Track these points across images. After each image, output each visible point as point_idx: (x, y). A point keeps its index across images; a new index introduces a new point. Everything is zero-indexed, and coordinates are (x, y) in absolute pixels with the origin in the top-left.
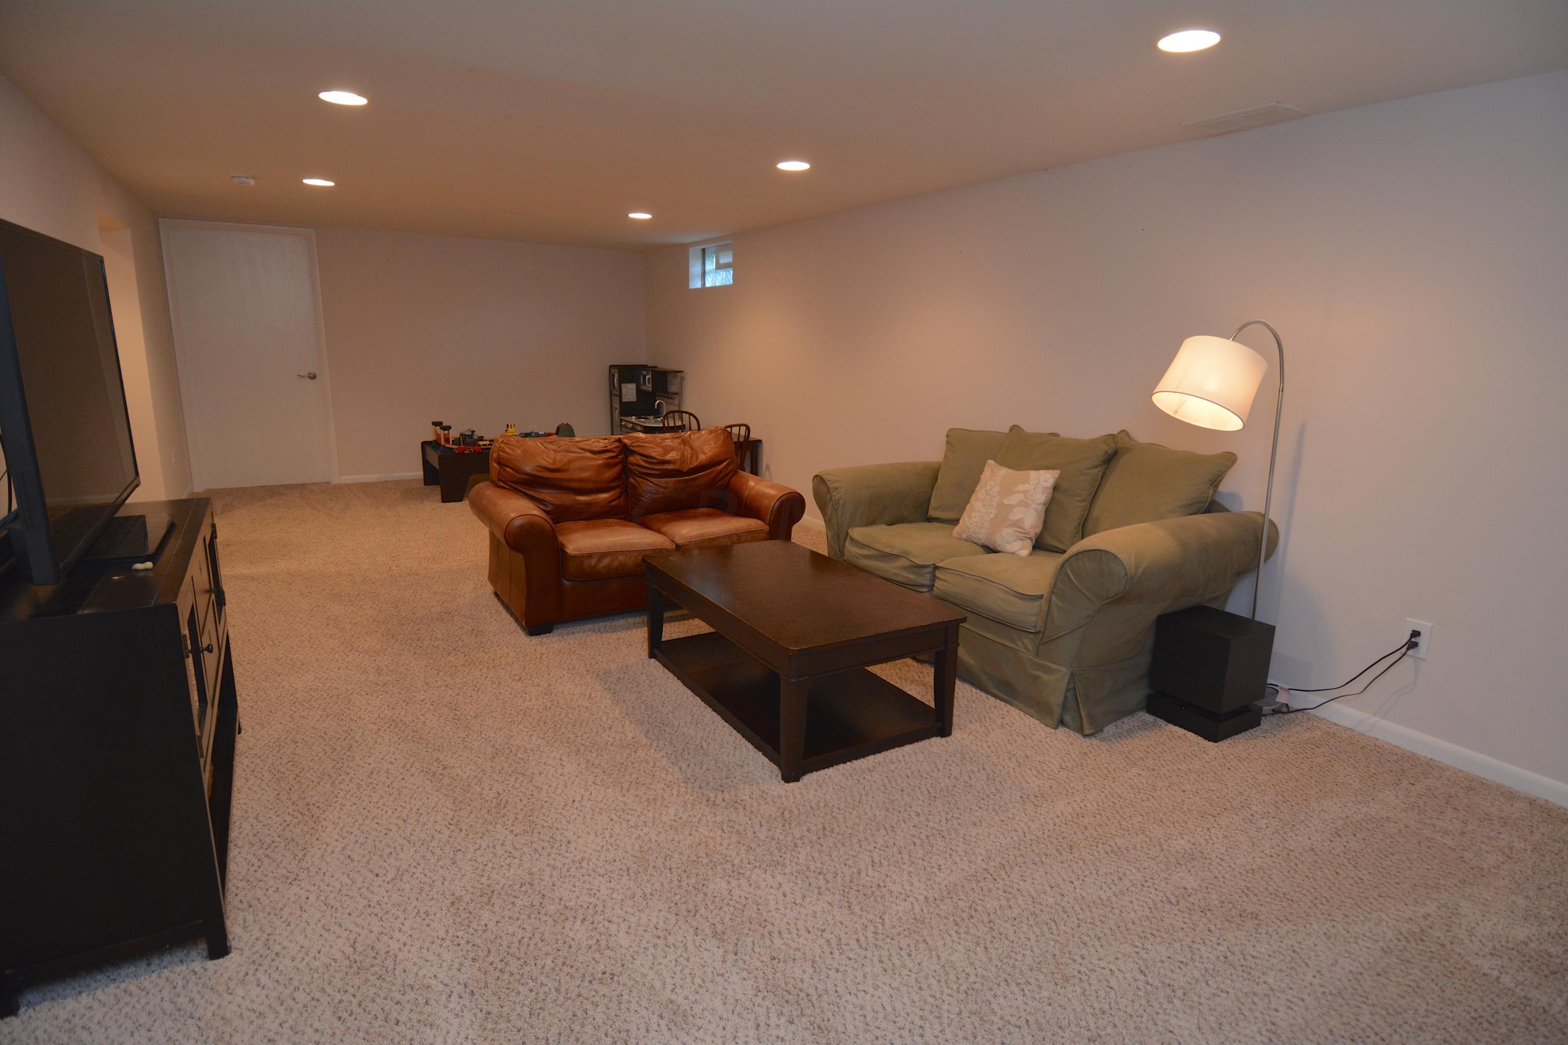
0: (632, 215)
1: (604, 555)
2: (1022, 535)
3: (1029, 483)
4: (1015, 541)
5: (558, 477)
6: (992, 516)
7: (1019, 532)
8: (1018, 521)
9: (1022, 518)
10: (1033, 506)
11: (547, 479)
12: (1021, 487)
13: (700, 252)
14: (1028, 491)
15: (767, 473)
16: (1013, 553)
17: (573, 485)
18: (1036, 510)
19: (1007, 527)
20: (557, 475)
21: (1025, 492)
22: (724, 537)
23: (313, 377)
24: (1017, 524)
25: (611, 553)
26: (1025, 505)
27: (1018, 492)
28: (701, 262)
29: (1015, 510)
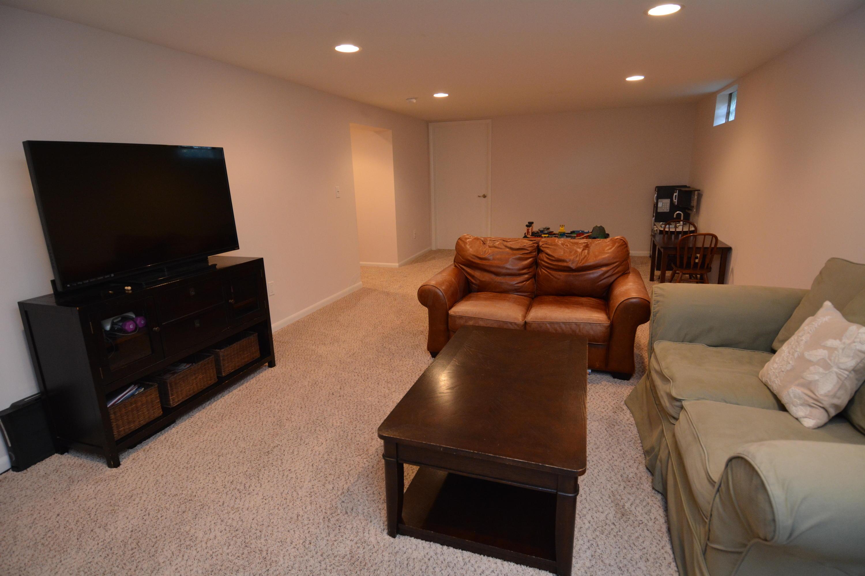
0: (629, 79)
1: (470, 318)
2: (811, 401)
3: (841, 340)
4: (802, 405)
5: (484, 263)
6: (789, 367)
7: (809, 396)
8: (810, 382)
9: (818, 380)
10: (835, 369)
11: (478, 264)
12: (831, 343)
13: (727, 98)
14: (836, 349)
15: (732, 275)
16: (797, 419)
17: (493, 269)
18: (838, 375)
19: (799, 385)
20: (484, 262)
21: (832, 350)
22: (564, 323)
23: (485, 196)
24: (809, 386)
25: (474, 318)
26: (826, 365)
27: (825, 347)
28: (727, 105)
29: (812, 368)
